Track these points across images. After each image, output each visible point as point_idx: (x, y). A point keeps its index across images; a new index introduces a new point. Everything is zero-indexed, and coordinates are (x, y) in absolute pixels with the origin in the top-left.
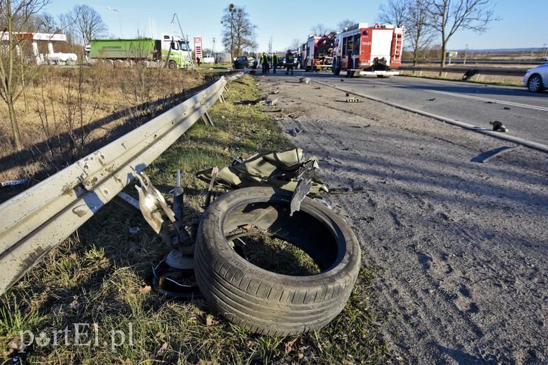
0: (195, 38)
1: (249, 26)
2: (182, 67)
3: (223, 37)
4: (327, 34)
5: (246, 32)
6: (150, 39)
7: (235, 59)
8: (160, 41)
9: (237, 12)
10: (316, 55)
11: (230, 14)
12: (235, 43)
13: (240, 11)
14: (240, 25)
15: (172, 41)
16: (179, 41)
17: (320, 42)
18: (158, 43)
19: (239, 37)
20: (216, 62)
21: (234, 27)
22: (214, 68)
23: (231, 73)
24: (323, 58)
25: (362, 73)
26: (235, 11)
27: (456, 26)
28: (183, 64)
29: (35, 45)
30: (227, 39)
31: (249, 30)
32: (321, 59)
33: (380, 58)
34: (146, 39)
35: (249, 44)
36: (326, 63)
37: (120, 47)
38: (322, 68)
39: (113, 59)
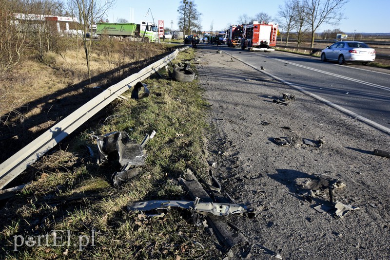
0: (159, 21)
1: (197, 13)
2: (153, 42)
3: (178, 21)
4: (240, 25)
5: (194, 18)
6: (134, 24)
7: (186, 36)
8: (140, 25)
9: (189, 4)
10: (233, 37)
11: (184, 5)
12: (187, 25)
13: (191, 3)
14: (190, 13)
15: (147, 25)
16: (151, 26)
17: (236, 29)
18: (138, 26)
19: (189, 21)
20: (173, 38)
21: (186, 14)
22: (172, 43)
23: (182, 47)
24: (237, 39)
25: (254, 49)
26: (187, 3)
27: (320, 22)
28: (153, 40)
29: (58, 24)
30: (182, 22)
31: (196, 16)
32: (236, 40)
33: (264, 41)
34: (131, 24)
35: (196, 26)
36: (239, 42)
37: (115, 28)
38: (237, 45)
39: (110, 35)
